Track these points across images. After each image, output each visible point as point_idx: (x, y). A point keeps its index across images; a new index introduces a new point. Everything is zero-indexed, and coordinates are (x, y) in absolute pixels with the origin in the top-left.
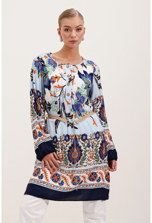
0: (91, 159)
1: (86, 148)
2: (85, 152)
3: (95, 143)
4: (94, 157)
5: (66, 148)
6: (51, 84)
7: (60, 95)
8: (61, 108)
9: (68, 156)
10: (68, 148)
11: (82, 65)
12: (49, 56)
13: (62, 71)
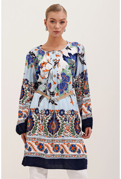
0: (67, 132)
1: (63, 121)
2: (63, 125)
3: (71, 119)
4: (70, 130)
5: (46, 120)
6: (40, 69)
9: (48, 128)
10: (48, 121)
12: (39, 48)
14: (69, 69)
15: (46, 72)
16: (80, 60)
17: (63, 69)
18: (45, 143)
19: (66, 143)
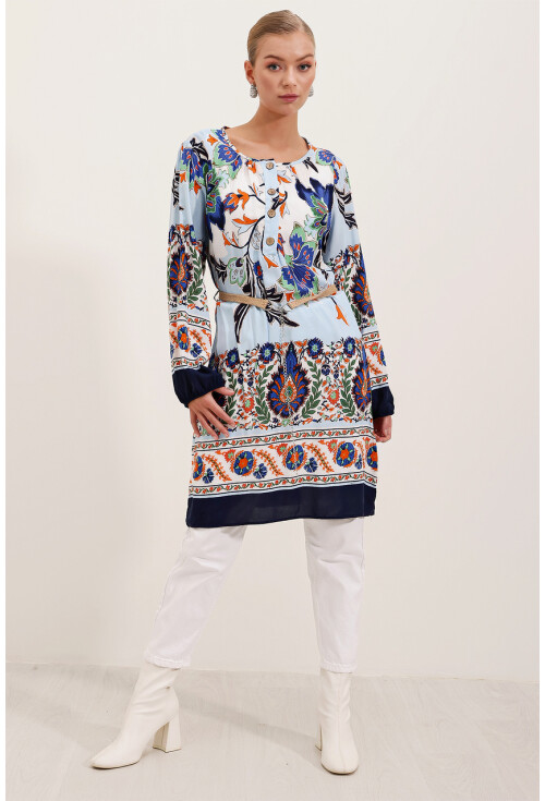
0: (331, 406)
1: (319, 375)
2: (317, 385)
3: (342, 367)
4: (339, 402)
5: (265, 378)
6: (227, 213)
7: (248, 243)
8: (253, 276)
9: (268, 399)
10: (269, 379)
11: (305, 162)
12: (221, 138)
13: (255, 179)
14: (313, 226)
15: (244, 227)
16: (342, 209)
17: (297, 226)
18: (258, 449)
19: (325, 441)
